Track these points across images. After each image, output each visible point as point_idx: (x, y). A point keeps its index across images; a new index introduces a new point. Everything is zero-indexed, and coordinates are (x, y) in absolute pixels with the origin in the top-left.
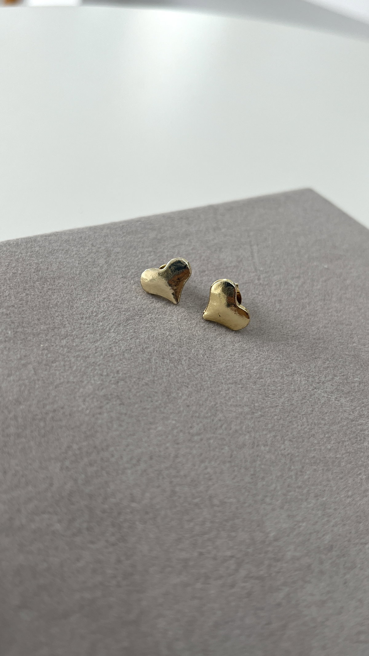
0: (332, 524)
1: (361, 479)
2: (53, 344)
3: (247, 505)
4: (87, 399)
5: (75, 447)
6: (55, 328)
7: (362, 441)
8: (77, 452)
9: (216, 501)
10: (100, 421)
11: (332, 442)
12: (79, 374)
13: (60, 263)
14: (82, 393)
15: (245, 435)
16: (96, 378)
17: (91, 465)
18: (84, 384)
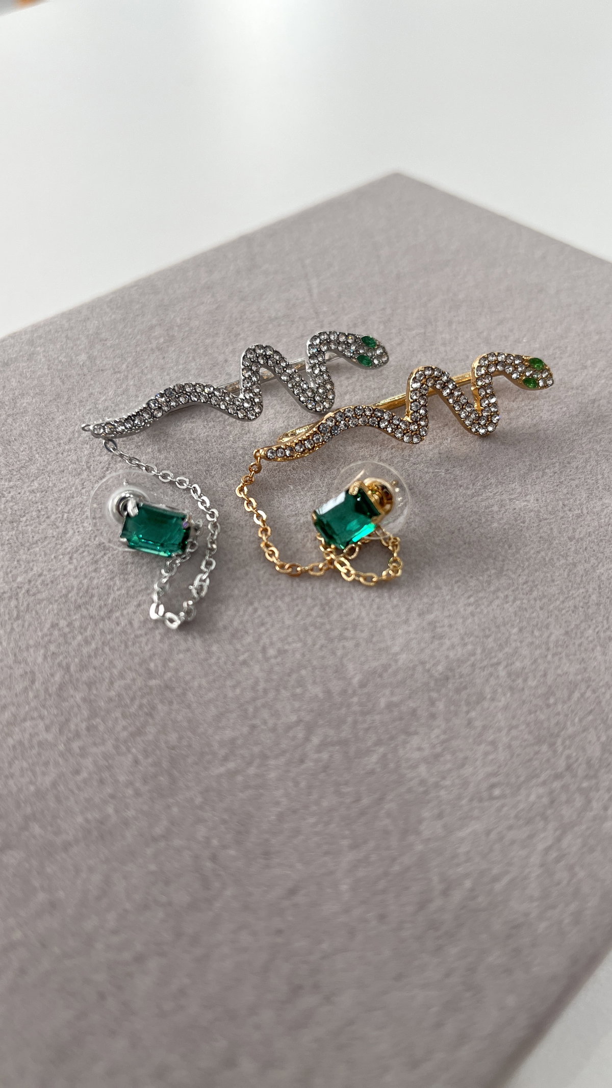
0: (445, 647)
1: (490, 576)
2: (20, 491)
3: (317, 646)
4: (75, 555)
5: (63, 623)
6: (22, 467)
7: (489, 523)
8: (67, 630)
9: (271, 652)
10: (95, 582)
11: (442, 534)
12: (60, 524)
13: (21, 375)
14: (66, 549)
15: (311, 552)
16: (85, 524)
17: (87, 642)
18: (68, 536)
